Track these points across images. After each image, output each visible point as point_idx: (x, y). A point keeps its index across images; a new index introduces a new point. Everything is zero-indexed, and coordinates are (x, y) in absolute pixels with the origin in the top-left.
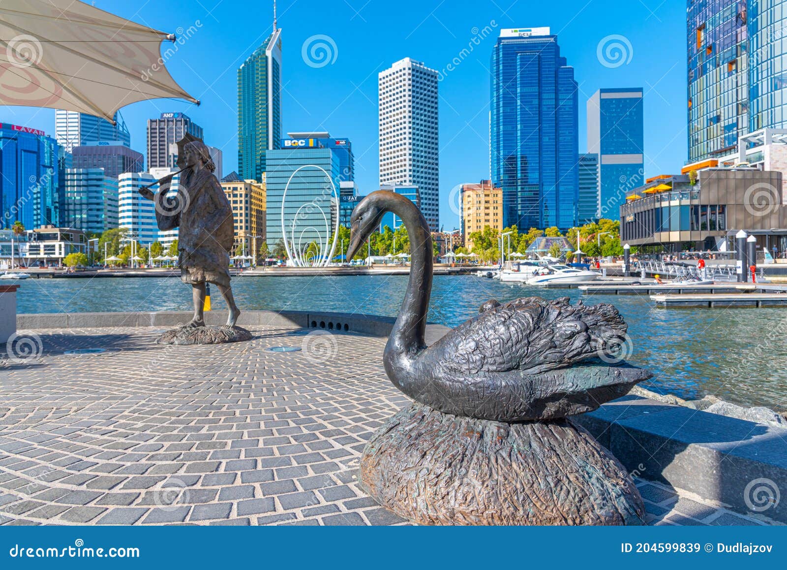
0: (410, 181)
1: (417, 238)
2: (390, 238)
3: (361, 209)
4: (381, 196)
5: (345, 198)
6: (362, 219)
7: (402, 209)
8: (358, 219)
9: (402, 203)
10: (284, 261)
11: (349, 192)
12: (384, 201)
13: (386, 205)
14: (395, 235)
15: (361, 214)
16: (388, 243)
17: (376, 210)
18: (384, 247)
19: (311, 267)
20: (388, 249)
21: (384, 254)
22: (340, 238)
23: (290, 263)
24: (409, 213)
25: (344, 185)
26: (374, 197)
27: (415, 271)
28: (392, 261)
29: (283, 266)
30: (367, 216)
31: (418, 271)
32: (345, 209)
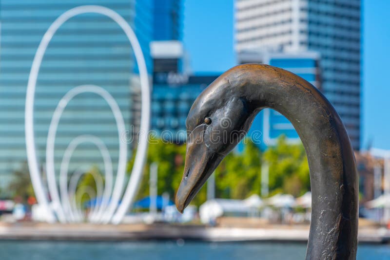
0: (302, 43)
1: (325, 163)
2: (257, 163)
3: (209, 102)
4: (250, 75)
5: (161, 77)
6: (210, 122)
7: (294, 103)
8: (202, 121)
9: (294, 91)
10: (28, 209)
11: (171, 65)
12: (258, 86)
13: (261, 94)
14: (267, 157)
15: (209, 112)
16: (251, 172)
17: (240, 106)
18: (243, 181)
19: (86, 221)
20: (250, 186)
21: (243, 196)
22: (149, 161)
23: (42, 212)
24: (310, 113)
25: (163, 49)
26: (238, 77)
27: (320, 232)
28: (259, 214)
29: (27, 219)
30: (222, 116)
31: (327, 233)
32: (162, 101)
